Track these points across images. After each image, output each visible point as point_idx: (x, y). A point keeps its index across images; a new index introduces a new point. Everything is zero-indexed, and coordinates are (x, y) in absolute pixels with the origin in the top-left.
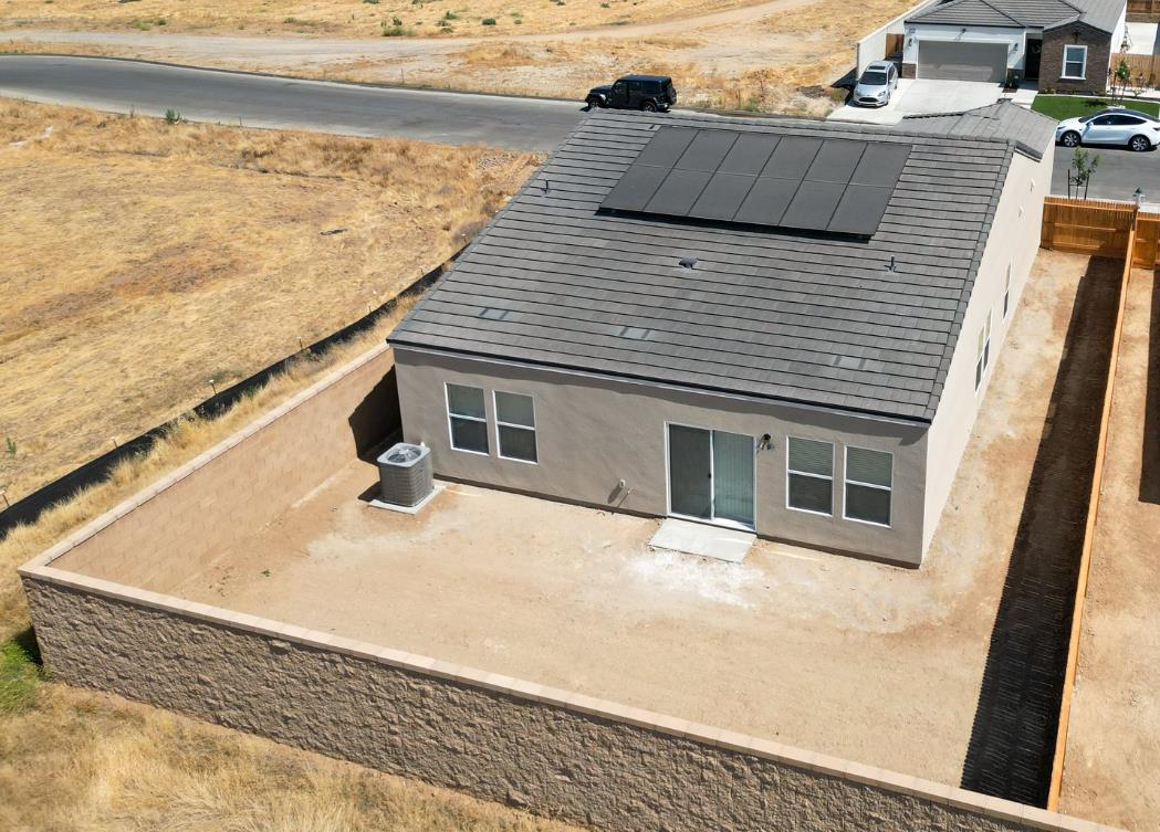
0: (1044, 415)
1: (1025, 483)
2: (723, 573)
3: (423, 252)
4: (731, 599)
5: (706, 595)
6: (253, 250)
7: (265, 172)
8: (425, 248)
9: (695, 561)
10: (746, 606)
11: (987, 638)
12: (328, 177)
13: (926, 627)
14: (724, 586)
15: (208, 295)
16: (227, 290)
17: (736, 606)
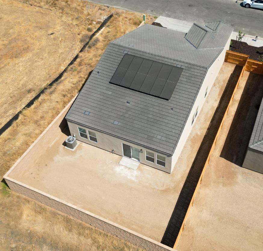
0: (208, 127)
1: (198, 149)
2: (132, 172)
3: (73, 45)
4: (133, 179)
5: (129, 178)
6: (32, 41)
7: (32, 5)
8: (74, 43)
9: (127, 169)
10: (136, 181)
11: (180, 193)
12: (48, 9)
13: (169, 189)
14: (132, 175)
15: (24, 59)
16: (28, 57)
17: (134, 181)
